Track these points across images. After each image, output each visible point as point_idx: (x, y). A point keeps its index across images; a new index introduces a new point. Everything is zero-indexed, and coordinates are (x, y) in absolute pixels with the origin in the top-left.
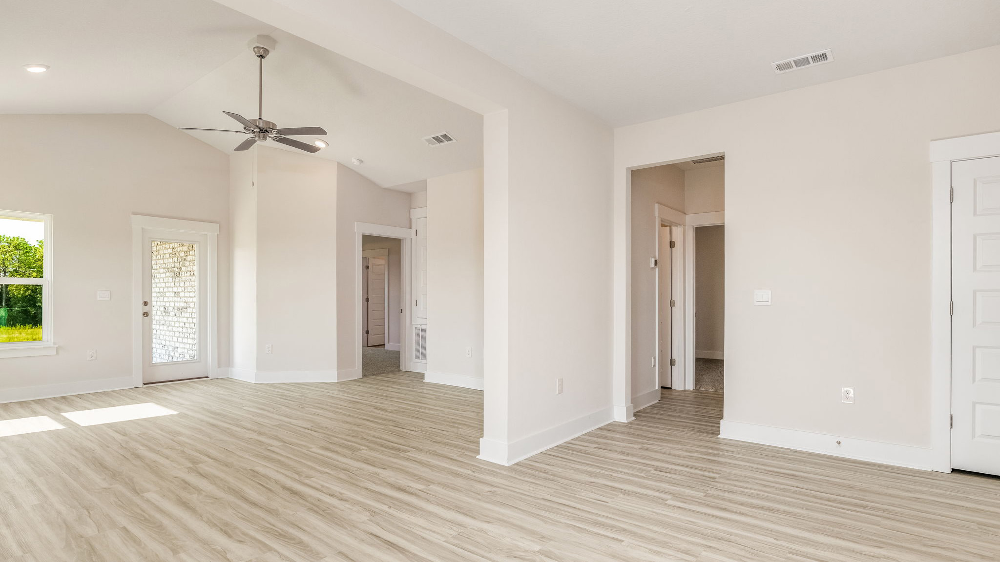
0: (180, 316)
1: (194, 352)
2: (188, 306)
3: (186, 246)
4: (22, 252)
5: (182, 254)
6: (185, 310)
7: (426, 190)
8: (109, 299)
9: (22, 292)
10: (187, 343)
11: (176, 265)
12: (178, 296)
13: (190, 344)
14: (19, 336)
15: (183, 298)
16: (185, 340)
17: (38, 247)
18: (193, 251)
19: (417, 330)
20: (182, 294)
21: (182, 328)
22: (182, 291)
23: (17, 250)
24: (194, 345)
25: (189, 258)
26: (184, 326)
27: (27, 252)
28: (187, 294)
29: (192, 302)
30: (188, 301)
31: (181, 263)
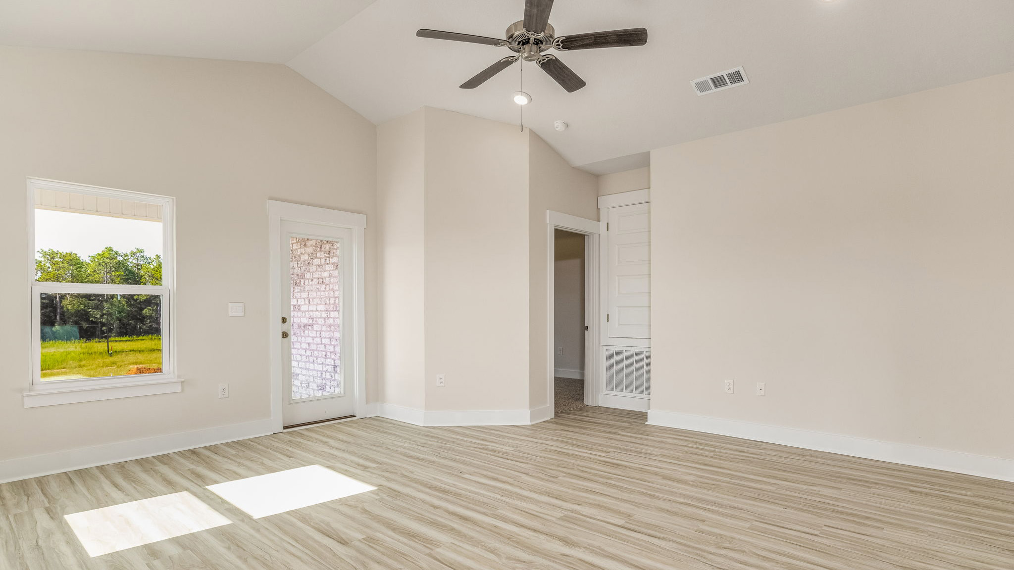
0: (302, 334)
1: (324, 382)
2: (314, 322)
3: (311, 246)
4: (75, 267)
5: (305, 257)
6: (310, 328)
7: (649, 165)
8: (242, 315)
9: (76, 307)
10: (314, 370)
11: (295, 271)
12: (299, 310)
13: (317, 371)
14: (74, 349)
15: (307, 313)
16: (311, 366)
17: (90, 262)
18: (322, 253)
19: (609, 354)
20: (304, 308)
21: (306, 350)
22: (305, 304)
23: (70, 265)
24: (324, 373)
25: (316, 262)
26: (307, 347)
27: (79, 267)
28: (311, 308)
29: (321, 317)
30: (315, 316)
31: (303, 269)
